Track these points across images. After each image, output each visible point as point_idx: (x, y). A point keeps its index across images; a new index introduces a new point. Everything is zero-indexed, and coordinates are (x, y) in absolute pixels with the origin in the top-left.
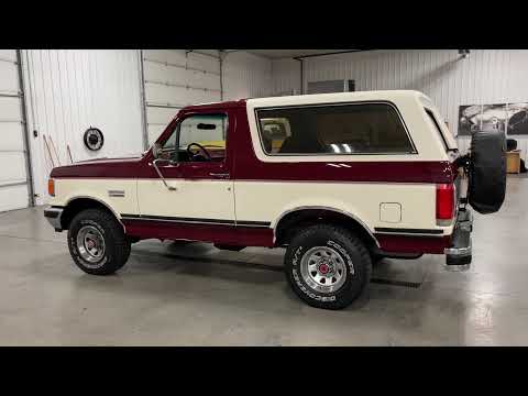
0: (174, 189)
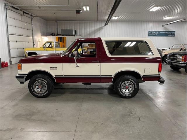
0: (78, 66)
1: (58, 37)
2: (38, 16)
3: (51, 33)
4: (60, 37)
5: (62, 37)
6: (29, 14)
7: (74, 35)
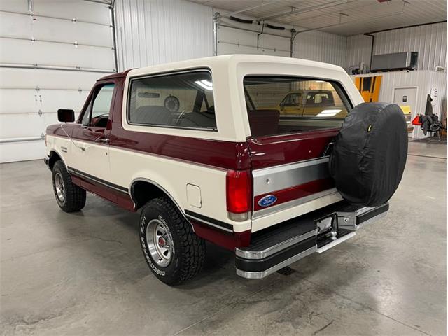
1: (361, 78)
2: (312, 29)
3: (354, 69)
4: (365, 78)
5: (371, 78)
6: (283, 29)
7: (410, 69)
